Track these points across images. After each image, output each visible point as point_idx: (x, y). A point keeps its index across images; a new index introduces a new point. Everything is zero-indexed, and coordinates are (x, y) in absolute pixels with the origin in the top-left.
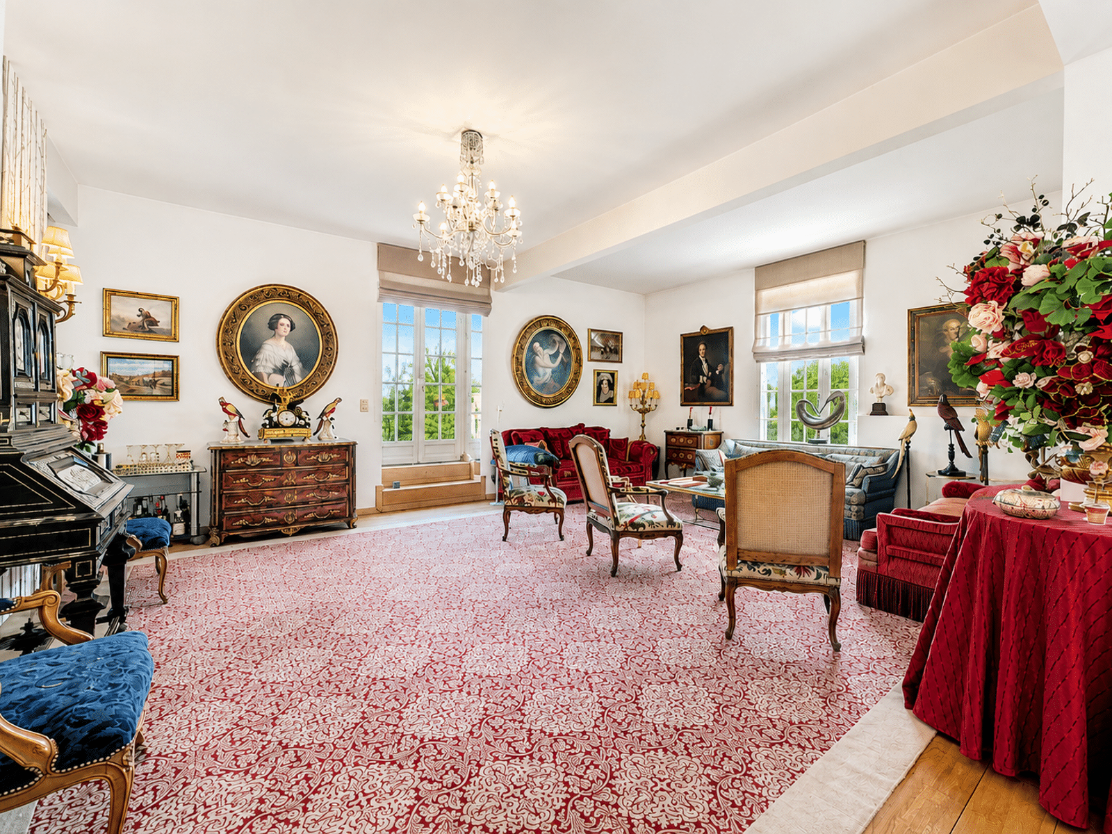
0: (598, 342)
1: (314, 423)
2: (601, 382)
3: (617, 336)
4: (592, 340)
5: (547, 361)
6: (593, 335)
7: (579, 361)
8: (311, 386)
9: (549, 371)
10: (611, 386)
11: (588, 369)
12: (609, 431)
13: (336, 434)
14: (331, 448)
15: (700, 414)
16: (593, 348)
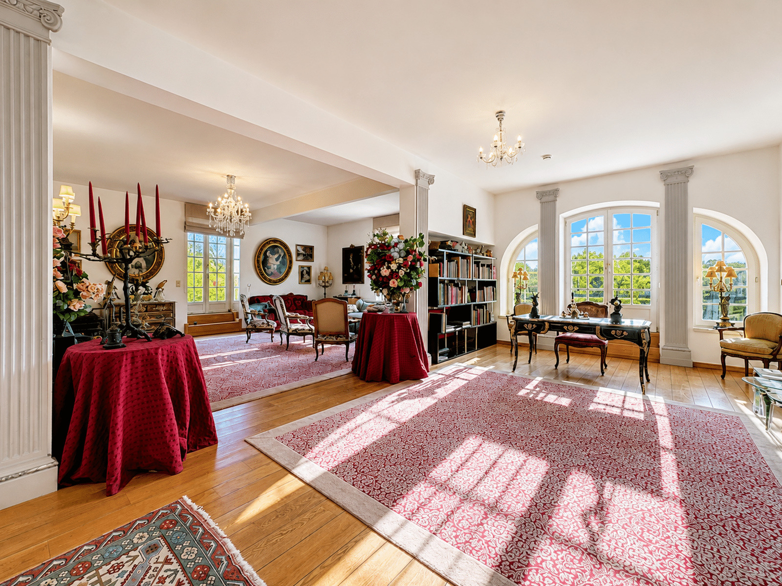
0: (301, 251)
1: (154, 291)
2: (303, 271)
3: (311, 248)
4: (298, 251)
5: (274, 262)
6: (298, 247)
7: (291, 262)
8: (152, 273)
9: (275, 266)
10: (309, 273)
11: (296, 265)
12: (306, 296)
13: (165, 297)
14: (163, 304)
15: (350, 287)
16: (298, 254)
